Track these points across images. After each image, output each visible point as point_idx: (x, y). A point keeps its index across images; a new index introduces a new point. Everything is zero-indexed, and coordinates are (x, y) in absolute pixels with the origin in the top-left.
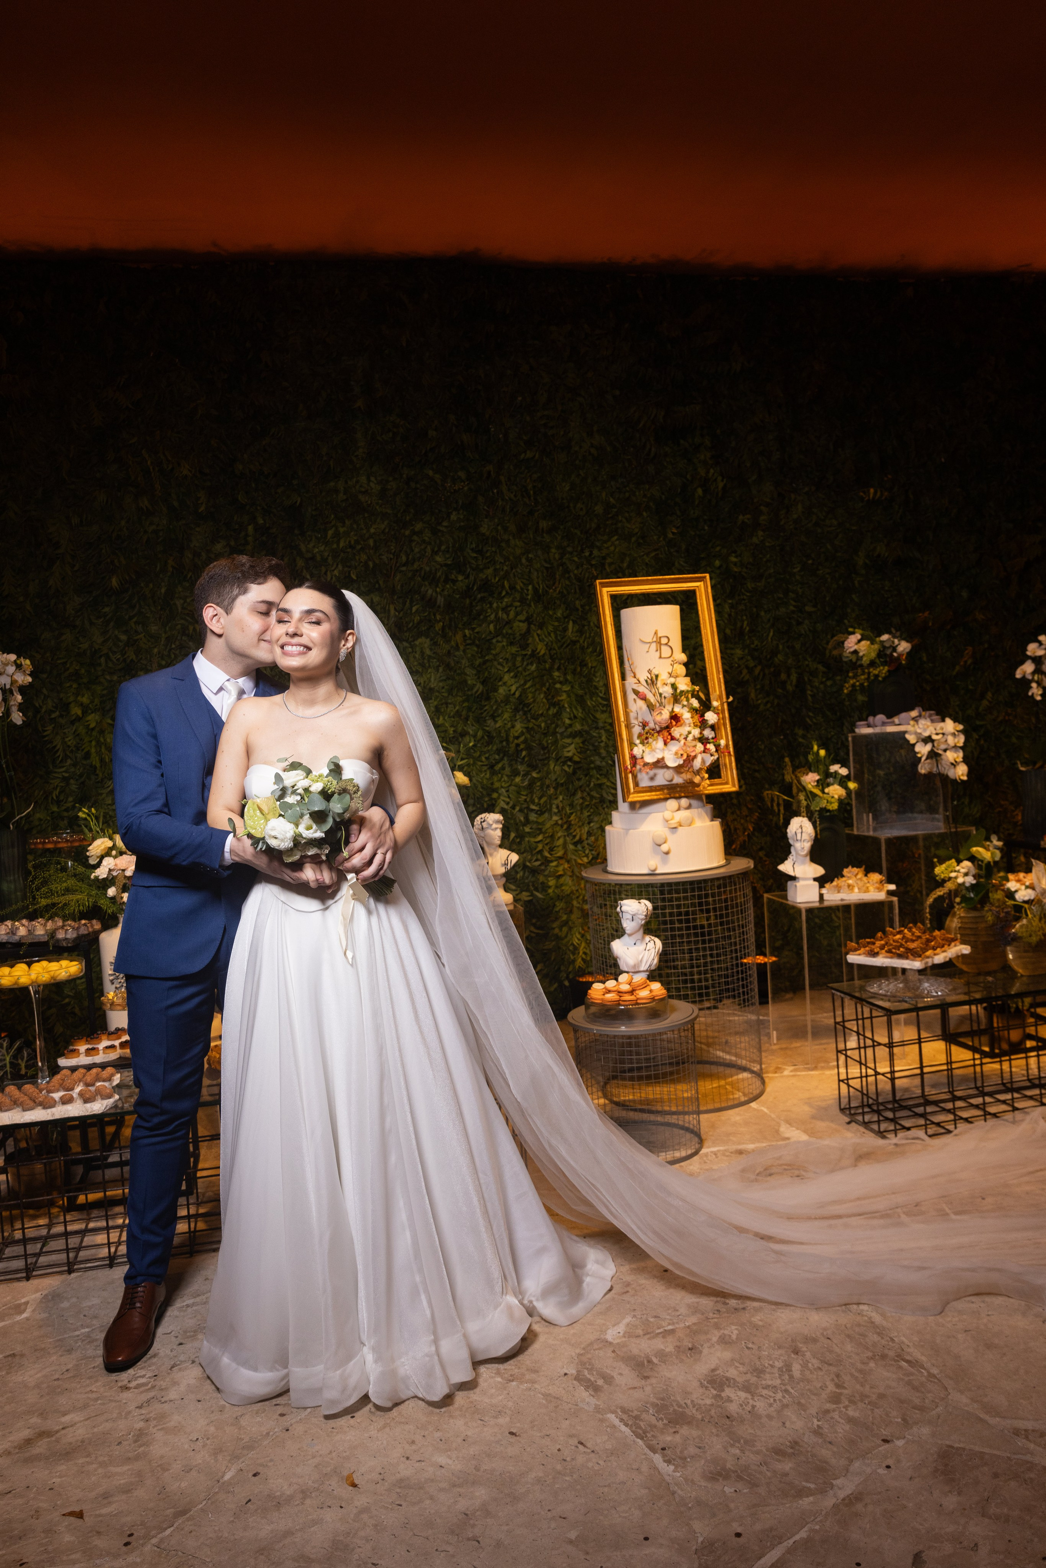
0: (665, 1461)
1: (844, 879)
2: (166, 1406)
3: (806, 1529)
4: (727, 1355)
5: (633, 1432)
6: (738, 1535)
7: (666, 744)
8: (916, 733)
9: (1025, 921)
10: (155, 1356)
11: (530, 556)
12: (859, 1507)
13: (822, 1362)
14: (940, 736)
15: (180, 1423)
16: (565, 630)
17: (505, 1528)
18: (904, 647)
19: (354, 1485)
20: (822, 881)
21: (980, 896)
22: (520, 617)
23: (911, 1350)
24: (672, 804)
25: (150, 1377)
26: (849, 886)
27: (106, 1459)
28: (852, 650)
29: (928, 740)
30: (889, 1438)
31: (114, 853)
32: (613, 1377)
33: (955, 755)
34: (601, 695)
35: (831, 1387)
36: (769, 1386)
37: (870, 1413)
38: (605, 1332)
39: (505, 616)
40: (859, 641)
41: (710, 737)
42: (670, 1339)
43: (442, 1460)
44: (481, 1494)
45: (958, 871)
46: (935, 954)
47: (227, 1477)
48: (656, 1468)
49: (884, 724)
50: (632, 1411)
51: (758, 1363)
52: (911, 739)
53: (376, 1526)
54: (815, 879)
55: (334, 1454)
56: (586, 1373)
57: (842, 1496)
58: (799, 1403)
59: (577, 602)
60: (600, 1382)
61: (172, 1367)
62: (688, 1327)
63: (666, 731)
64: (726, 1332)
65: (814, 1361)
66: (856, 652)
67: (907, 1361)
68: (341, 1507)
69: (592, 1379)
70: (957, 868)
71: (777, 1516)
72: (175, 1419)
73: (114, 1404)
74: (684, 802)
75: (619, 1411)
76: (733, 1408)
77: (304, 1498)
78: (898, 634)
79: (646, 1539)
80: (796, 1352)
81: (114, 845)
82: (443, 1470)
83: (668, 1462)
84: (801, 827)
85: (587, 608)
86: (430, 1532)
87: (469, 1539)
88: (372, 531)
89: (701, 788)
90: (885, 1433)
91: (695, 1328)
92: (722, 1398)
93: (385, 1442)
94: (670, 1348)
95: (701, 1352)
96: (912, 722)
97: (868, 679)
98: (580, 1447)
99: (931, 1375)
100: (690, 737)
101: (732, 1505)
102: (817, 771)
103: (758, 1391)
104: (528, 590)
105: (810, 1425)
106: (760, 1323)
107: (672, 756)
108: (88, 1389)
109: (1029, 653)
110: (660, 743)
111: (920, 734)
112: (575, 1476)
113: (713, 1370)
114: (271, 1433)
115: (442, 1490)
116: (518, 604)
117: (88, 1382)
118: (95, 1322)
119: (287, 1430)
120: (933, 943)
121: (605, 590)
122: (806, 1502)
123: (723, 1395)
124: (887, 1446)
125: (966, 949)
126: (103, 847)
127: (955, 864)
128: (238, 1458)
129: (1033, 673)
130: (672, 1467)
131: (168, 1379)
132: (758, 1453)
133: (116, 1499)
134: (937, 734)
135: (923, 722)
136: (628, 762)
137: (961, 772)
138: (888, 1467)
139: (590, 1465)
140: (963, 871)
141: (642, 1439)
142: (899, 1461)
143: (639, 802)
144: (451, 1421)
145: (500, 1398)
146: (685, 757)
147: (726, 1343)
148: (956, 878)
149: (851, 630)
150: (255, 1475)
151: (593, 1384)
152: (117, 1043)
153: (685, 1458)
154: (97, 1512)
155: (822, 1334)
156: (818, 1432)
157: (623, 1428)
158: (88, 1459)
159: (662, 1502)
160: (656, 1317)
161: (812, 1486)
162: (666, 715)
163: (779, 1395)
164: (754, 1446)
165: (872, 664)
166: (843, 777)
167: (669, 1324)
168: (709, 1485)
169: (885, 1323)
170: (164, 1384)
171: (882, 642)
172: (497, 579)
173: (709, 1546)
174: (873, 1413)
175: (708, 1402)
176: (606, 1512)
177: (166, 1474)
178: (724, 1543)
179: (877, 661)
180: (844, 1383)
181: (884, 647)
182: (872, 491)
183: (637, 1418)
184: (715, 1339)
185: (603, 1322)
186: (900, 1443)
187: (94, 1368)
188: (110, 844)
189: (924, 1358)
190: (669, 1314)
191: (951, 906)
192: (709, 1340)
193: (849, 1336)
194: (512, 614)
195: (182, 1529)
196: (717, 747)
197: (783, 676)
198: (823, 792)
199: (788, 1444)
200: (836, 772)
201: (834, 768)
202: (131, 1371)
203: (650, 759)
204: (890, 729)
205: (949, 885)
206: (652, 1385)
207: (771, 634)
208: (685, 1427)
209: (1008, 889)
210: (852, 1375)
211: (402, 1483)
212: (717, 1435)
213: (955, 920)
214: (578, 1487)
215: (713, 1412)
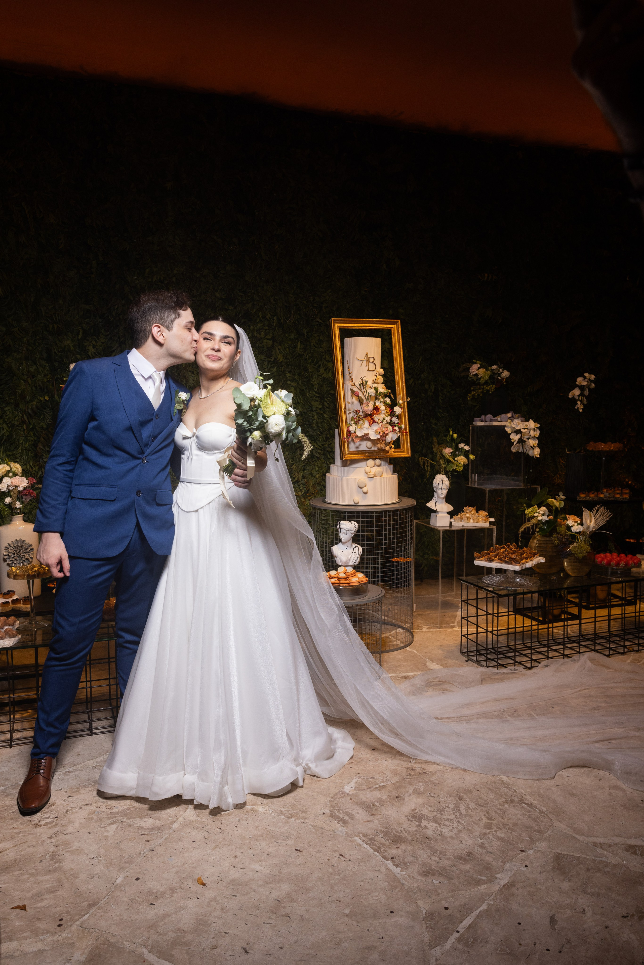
0: (394, 865)
1: (464, 513)
2: (68, 837)
3: (485, 903)
4: (420, 801)
5: (371, 848)
6: (446, 908)
7: (370, 425)
8: (511, 427)
9: (575, 544)
10: (53, 804)
11: (276, 297)
12: (514, 890)
13: (477, 804)
14: (526, 430)
15: (79, 847)
16: (295, 347)
17: (305, 908)
18: (505, 374)
19: (204, 884)
21: (550, 529)
22: (268, 337)
23: (527, 797)
24: (371, 462)
25: (53, 818)
26: (468, 518)
27: (34, 871)
28: (474, 373)
29: (518, 432)
30: (524, 849)
31: (11, 474)
32: (353, 815)
33: (534, 442)
34: (316, 390)
35: (485, 820)
36: (448, 819)
37: (510, 834)
38: (343, 787)
39: (258, 336)
40: (479, 368)
41: (396, 422)
42: (383, 791)
43: (257, 867)
44: (285, 887)
45: (539, 513)
46: (527, 562)
47: (119, 881)
48: (389, 870)
49: (491, 420)
50: (369, 835)
51: (439, 805)
52: (508, 430)
53: (222, 909)
55: (186, 865)
56: (336, 812)
57: (503, 884)
58: (468, 829)
59: (304, 330)
60: (346, 818)
61: (67, 812)
62: (394, 784)
63: (370, 417)
64: (416, 787)
65: (472, 804)
66: (476, 375)
67: (526, 804)
68: (198, 898)
69: (341, 816)
70: (538, 511)
71: (467, 897)
72: (76, 845)
73: (31, 836)
74: (378, 461)
75: (361, 835)
76: (429, 833)
77: (172, 893)
78: (502, 366)
79: (392, 912)
80: (461, 799)
81: (11, 469)
82: (258, 874)
83: (397, 866)
84: (442, 480)
85: (310, 334)
86: (258, 912)
87: (283, 916)
88: (175, 272)
89: (389, 453)
90: (521, 846)
91: (397, 784)
92: (422, 827)
93: (218, 857)
94: (385, 797)
95: (404, 799)
96: (509, 420)
97: (482, 392)
98: (341, 857)
99: (541, 812)
100: (385, 422)
101: (440, 891)
102: (451, 447)
103: (442, 822)
104: (274, 320)
105: (476, 842)
106: (436, 782)
107: (374, 433)
108: (12, 826)
109: (577, 383)
110: (367, 424)
111: (514, 428)
112: (341, 875)
113: (413, 810)
114: (142, 853)
115: (260, 886)
116: (267, 328)
117: (11, 822)
118: (7, 783)
119: (153, 851)
120: (525, 555)
121: (336, 325)
122: (482, 888)
123: (422, 824)
124: (523, 854)
125: (542, 560)
126: (4, 470)
127: (537, 508)
128: (123, 868)
129: (579, 396)
130: (399, 869)
131: (65, 819)
132: (449, 859)
133: (46, 897)
134: (524, 429)
135: (516, 421)
136: (345, 435)
137: (537, 452)
138: (526, 866)
139: (349, 868)
140: (541, 512)
141: (378, 852)
142: (532, 863)
143: (350, 460)
144: (258, 843)
145: (286, 828)
146: (381, 434)
147: (418, 794)
148: (537, 516)
149: (474, 361)
150: (137, 879)
151: (342, 819)
152: (10, 600)
153: (406, 864)
154: (35, 906)
155: (474, 788)
156: (482, 846)
157: (365, 846)
158: (21, 872)
159: (398, 890)
160: (372, 778)
161: (484, 878)
162: (371, 407)
163: (455, 825)
164: (445, 855)
165: (486, 383)
166: (466, 451)
167: (382, 782)
168: (424, 879)
169: (509, 781)
170: (63, 823)
171: (492, 370)
172: (255, 311)
173: (430, 916)
174: (512, 834)
175: (414, 829)
176: (364, 897)
177: (77, 880)
178: (439, 914)
179: (489, 381)
180: (492, 817)
181: (494, 374)
182: (486, 275)
183: (372, 839)
184: (411, 791)
185: (340, 781)
186: (530, 852)
187: (13, 812)
188: (8, 468)
189: (535, 802)
190: (380, 776)
191: (533, 533)
192: (408, 792)
193: (489, 789)
194: (262, 334)
195: (95, 915)
196: (400, 428)
197: (426, 386)
198: (454, 459)
199: (466, 854)
200: (462, 448)
201: (461, 445)
202: (39, 814)
203: (359, 434)
204: (495, 424)
205: (534, 521)
206: (378, 819)
207: (421, 359)
208: (403, 845)
209: (568, 525)
210: (495, 812)
211: (233, 882)
212: (423, 849)
213: (535, 541)
214: (345, 882)
215: (418, 835)
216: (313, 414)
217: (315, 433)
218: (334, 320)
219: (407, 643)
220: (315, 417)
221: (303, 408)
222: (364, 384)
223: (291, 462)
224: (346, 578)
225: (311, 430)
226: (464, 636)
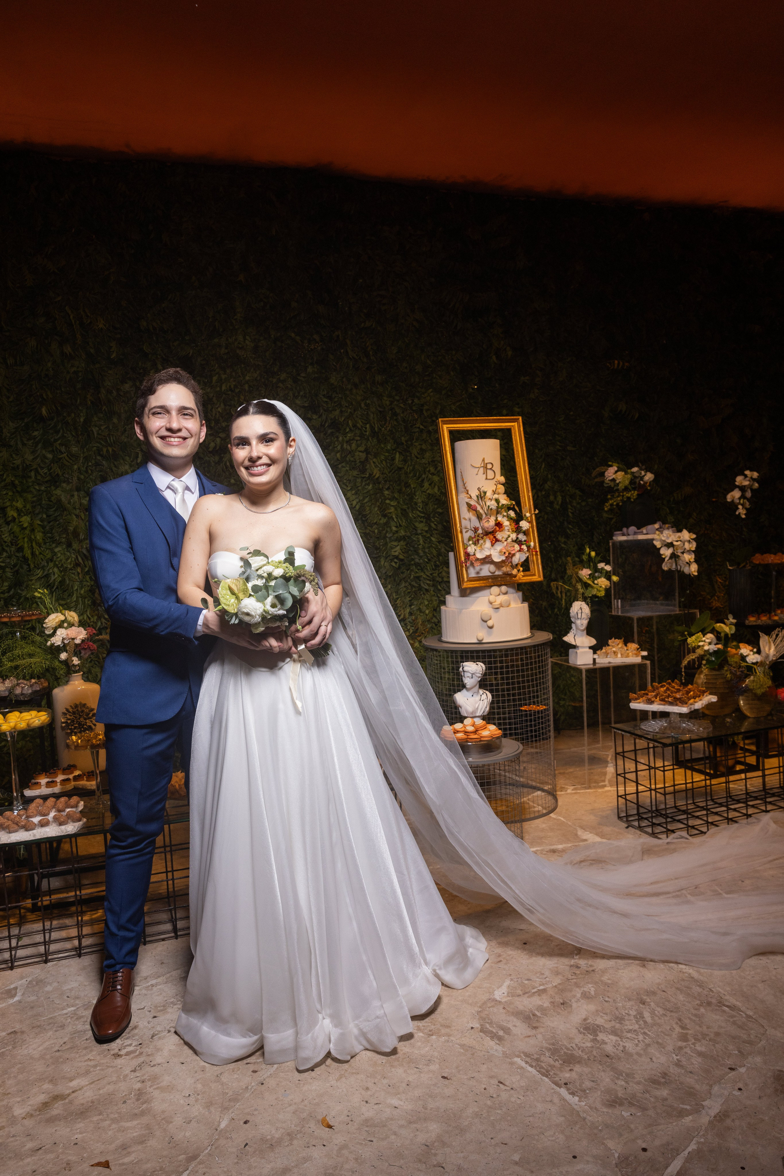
0: (570, 1094)
1: (610, 647)
2: (156, 1069)
3: (694, 1142)
4: (592, 1007)
5: (538, 1071)
6: (644, 1150)
7: (493, 545)
8: (661, 540)
9: (752, 678)
10: (135, 1027)
11: (368, 402)
12: (728, 1122)
13: (665, 1009)
14: (679, 543)
15: (171, 1082)
16: (393, 459)
17: (462, 1155)
18: (649, 477)
19: (330, 1127)
20: (595, 649)
21: (720, 660)
22: (360, 449)
23: (727, 997)
24: (495, 590)
25: (136, 1046)
26: (615, 652)
27: (116, 1116)
28: (611, 478)
29: (670, 545)
30: (733, 1067)
31: (65, 625)
32: (509, 1029)
33: (690, 557)
34: (420, 509)
35: (678, 1029)
36: (631, 1030)
37: (713, 1048)
38: (492, 993)
39: (349, 448)
40: (616, 472)
41: (523, 540)
42: (544, 996)
43: (395, 1102)
44: (434, 1128)
45: (704, 641)
46: (695, 702)
47: (223, 1125)
48: (564, 1100)
49: (635, 533)
50: (533, 1055)
51: (617, 1013)
52: (658, 544)
53: (356, 1159)
54: (590, 648)
55: (306, 1102)
56: (488, 1026)
57: (713, 1114)
58: (658, 1043)
59: (403, 438)
60: (501, 1033)
61: (153, 1037)
62: (556, 986)
63: (491, 534)
64: (585, 989)
65: (659, 1009)
66: (614, 480)
67: (727, 1006)
68: (324, 1145)
69: (494, 1031)
70: (704, 639)
71: (669, 1133)
72: (166, 1080)
73: (111, 1069)
74: (504, 588)
75: (522, 1055)
76: (609, 1048)
77: (291, 1139)
78: (644, 467)
79: (575, 1157)
80: (643, 1003)
81: (66, 618)
82: (398, 1111)
83: (573, 1094)
84: (581, 609)
85: (409, 443)
86: (402, 1161)
87: (434, 1166)
88: (247, 378)
89: (517, 578)
90: (730, 1062)
91: (561, 987)
92: (598, 1041)
93: (344, 1090)
94: (546, 1004)
95: (571, 1006)
96: (657, 532)
97: (622, 501)
98: (501, 1085)
99: (748, 1017)
100: (510, 540)
101: (632, 1126)
102: (589, 567)
103: (624, 1035)
104: (366, 428)
105: (671, 1059)
106: (609, 982)
107: (497, 554)
108: (86, 1058)
109: (737, 483)
110: (488, 544)
111: (664, 541)
112: (504, 1109)
113: (585, 1020)
114: (250, 1087)
115: (402, 1126)
116: (359, 438)
117: (84, 1052)
118: (77, 1002)
119: (262, 1084)
120: (692, 693)
121: (445, 426)
122: (688, 1120)
123: (598, 1038)
124: (733, 1073)
125: (714, 699)
126: (57, 620)
127: (702, 636)
128: (227, 1109)
129: (740, 499)
130: (577, 1098)
131: (151, 1047)
132: (639, 1083)
133: (133, 1149)
134: (677, 541)
135: (666, 532)
136: (463, 559)
137: (694, 569)
138: (740, 1089)
139: (513, 1099)
140: (707, 641)
141: (547, 1076)
142: (746, 1085)
143: (470, 588)
144: (393, 1070)
145: (427, 1049)
146: (507, 554)
147: (588, 998)
148: (703, 646)
149: (610, 463)
150: (246, 1122)
151: (495, 1035)
152: (71, 777)
153: (585, 1091)
154: (121, 1162)
155: (658, 988)
156: (678, 1064)
157: (530, 1069)
158: (101, 1117)
159: (578, 1126)
160: (528, 980)
161: (688, 1107)
162: (492, 522)
163: (641, 1037)
164: (634, 1078)
165: (626, 489)
166: (607, 572)
167: (540, 985)
168: (610, 1111)
169: (701, 978)
170: (149, 1051)
171: (633, 473)
172: (343, 419)
173: (625, 1160)
174: (715, 1047)
175: (589, 1044)
176: (536, 1137)
177: (171, 1126)
178: (636, 1157)
179: (630, 487)
180: (686, 1025)
181: (635, 477)
182: (616, 362)
183: (537, 1060)
184: (579, 995)
185: (488, 985)
186: (743, 1070)
187: (87, 1040)
188: (62, 618)
189: (738, 1003)
190: (538, 977)
191: (700, 666)
192: (574, 996)
193: (678, 989)
194: (354, 446)
195: (197, 1172)
196: (529, 547)
197: (552, 498)
198: (593, 582)
199: (660, 1075)
200: (602, 569)
201: (601, 565)
202: (118, 1041)
203: (479, 556)
204: (640, 537)
205: (699, 652)
206: (541, 1033)
207: (543, 466)
208: (577, 1066)
209: (741, 654)
210: (690, 1018)
211: (367, 1122)
212: (604, 1071)
213: (702, 676)
214: (509, 1118)
215: (595, 1053)
216: (418, 538)
217: (421, 561)
218: (442, 421)
219: (550, 809)
220: (421, 542)
221: (406, 532)
222: (482, 496)
223: (395, 597)
224: (475, 732)
225: (416, 556)
226: (621, 796)
